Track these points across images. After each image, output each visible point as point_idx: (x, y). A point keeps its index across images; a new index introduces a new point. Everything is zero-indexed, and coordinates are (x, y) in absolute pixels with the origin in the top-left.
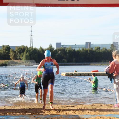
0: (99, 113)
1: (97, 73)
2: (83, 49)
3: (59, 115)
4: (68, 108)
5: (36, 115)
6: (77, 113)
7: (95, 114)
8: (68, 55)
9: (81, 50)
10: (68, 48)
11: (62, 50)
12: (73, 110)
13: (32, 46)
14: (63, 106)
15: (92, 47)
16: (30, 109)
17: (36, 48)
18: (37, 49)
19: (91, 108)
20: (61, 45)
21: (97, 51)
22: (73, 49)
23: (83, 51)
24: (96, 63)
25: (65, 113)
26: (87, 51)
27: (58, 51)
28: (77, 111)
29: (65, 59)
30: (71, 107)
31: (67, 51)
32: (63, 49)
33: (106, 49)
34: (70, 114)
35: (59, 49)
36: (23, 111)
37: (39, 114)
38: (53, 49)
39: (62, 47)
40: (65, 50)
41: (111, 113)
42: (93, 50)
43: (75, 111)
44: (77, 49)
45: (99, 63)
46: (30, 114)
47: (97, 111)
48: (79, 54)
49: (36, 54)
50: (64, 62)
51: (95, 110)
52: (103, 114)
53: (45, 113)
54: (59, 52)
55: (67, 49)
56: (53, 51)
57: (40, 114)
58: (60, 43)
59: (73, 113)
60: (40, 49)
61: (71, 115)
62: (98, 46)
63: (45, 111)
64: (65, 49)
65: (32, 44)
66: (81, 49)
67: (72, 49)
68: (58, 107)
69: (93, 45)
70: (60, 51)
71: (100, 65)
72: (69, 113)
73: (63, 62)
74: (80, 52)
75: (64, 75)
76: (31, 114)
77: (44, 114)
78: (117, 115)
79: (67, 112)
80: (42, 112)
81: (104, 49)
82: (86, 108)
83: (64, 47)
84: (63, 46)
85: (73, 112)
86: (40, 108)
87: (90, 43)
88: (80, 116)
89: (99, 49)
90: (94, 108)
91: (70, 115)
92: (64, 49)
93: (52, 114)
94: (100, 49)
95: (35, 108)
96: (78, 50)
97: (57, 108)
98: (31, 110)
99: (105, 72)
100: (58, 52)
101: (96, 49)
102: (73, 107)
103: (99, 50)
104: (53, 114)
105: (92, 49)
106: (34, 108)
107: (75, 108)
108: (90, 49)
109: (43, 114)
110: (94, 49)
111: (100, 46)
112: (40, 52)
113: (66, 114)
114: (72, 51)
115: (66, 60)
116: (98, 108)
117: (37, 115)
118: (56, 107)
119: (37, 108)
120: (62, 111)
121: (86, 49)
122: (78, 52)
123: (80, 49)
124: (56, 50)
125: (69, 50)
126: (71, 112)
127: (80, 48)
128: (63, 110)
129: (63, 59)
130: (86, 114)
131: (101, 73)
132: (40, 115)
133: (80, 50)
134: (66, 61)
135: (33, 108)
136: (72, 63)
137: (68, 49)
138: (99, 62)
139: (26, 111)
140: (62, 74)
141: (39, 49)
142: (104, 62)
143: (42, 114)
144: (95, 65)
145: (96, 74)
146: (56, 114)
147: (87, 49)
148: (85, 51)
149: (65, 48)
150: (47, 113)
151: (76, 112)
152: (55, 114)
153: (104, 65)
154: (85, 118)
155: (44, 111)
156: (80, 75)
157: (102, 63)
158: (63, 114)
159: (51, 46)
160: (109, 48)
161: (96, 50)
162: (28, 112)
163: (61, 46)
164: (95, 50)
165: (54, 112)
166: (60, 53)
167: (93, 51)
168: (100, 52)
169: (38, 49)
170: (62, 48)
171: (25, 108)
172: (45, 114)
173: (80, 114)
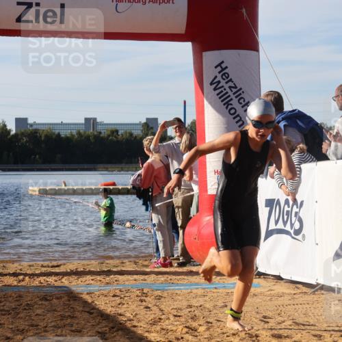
0: (116, 281)
1: (111, 187)
2: (79, 133)
3: (22, 286)
4: (44, 270)
6: (65, 281)
7: (108, 283)
8: (43, 146)
10: (43, 131)
11: (29, 135)
12: (56, 274)
14: (33, 266)
15: (99, 128)
19: (99, 270)
20: (27, 124)
21: (111, 138)
22: (57, 132)
23: (78, 137)
24: (109, 166)
25: (37, 283)
26: (88, 138)
27: (20, 136)
28: (65, 277)
29: (37, 156)
30: (52, 267)
31: (43, 138)
32: (31, 132)
33: (131, 134)
34: (50, 283)
35: (22, 134)
38: (9, 132)
39: (30, 128)
40: (37, 136)
41: (145, 280)
42: (102, 135)
43: (61, 277)
44: (64, 133)
45: (117, 166)
47: (112, 276)
48: (71, 144)
50: (34, 162)
51: (109, 273)
52: (127, 283)
54: (23, 139)
55: (41, 132)
56: (9, 137)
58: (26, 119)
59: (56, 281)
61: (52, 287)
62: (113, 128)
64: (37, 133)
66: (74, 132)
67: (54, 133)
68: (21, 267)
69: (102, 124)
70: (25, 136)
71: (119, 171)
72: (47, 281)
74: (73, 141)
75: (34, 193)
78: (159, 283)
79: (42, 279)
81: (128, 135)
82: (87, 270)
83: (35, 127)
84: (31, 125)
85: (56, 278)
87: (95, 119)
88: (74, 289)
89: (115, 134)
90: (106, 269)
91: (49, 286)
92: (36, 131)
93: (5, 285)
94: (117, 134)
96: (68, 135)
97: (18, 271)
99: (129, 187)
100: (20, 139)
101: (109, 133)
102: (58, 266)
103: (115, 137)
104: (9, 284)
105: (100, 133)
107: (62, 269)
108: (96, 133)
110: (104, 134)
111: (118, 128)
113: (38, 285)
114: (54, 137)
115: (40, 158)
116: (115, 269)
118: (16, 269)
120: (30, 278)
121: (85, 132)
122: (68, 140)
123: (71, 132)
124: (16, 135)
125: (46, 136)
126: (51, 280)
128: (32, 276)
129: (33, 157)
130: (87, 282)
131: (120, 187)
133: (72, 135)
134: (40, 161)
136: (53, 166)
137: (45, 133)
138: (115, 163)
140: (31, 190)
142: (127, 163)
144: (107, 169)
145: (110, 190)
146: (15, 283)
147: (87, 133)
148: (83, 138)
151: (63, 280)
152: (13, 285)
153: (128, 171)
154: (85, 293)
156: (74, 192)
157: (123, 165)
158: (33, 285)
159: (5, 126)
160: (137, 132)
161: (109, 136)
163: (28, 126)
164: (106, 136)
165: (12, 280)
166: (26, 142)
167: (103, 139)
168: (118, 141)
173: (73, 283)
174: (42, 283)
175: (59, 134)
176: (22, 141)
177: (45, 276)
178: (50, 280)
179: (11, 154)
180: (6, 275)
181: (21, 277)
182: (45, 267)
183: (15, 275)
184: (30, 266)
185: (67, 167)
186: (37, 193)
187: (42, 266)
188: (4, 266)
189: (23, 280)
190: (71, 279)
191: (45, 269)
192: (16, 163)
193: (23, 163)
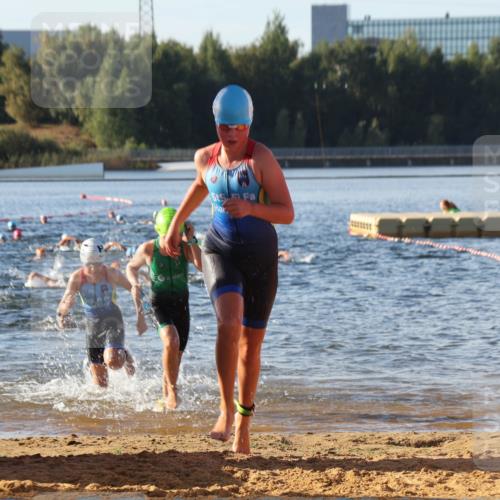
3: (336, 496)
4: (395, 452)
5: (186, 495)
6: (456, 487)
8: (391, 89)
9: (482, 57)
10: (393, 42)
11: (351, 56)
13: (148, 30)
14: (364, 442)
16: (144, 454)
17: (175, 44)
18: (182, 53)
20: (346, 24)
22: (432, 46)
25: (378, 488)
27: (324, 64)
29: (374, 123)
30: (419, 445)
31: (391, 67)
32: (358, 49)
34: (413, 489)
35: (332, 53)
36: (105, 471)
37: (207, 494)
38: (292, 50)
39: (355, 37)
40: (374, 59)
43: (445, 473)
44: (455, 50)
46: (149, 493)
48: (474, 82)
49: (175, 86)
50: (365, 139)
53: (248, 484)
54: (335, 71)
55: (385, 47)
56: (293, 65)
57: (211, 489)
58: (343, 9)
59: (431, 485)
60: (204, 48)
63: (247, 473)
65: (147, 18)
66: (485, 47)
67: (424, 51)
68: (331, 445)
70: (340, 62)
72: (406, 485)
73: (362, 144)
74: (478, 73)
75: (365, 233)
76: (152, 488)
77: (242, 490)
79: (392, 477)
80: (228, 478)
83: (367, 33)
84: (358, 28)
85: (431, 477)
86: (212, 449)
92: (370, 47)
93: (291, 494)
95: (180, 450)
96: (465, 57)
98: (155, 463)
100: (325, 71)
104: (301, 489)
106: (172, 453)
109: (236, 491)
112: (205, 69)
113: (385, 494)
114: (424, 61)
115: (381, 127)
117: (195, 495)
118: (318, 449)
119: (189, 451)
120: (357, 474)
122: (465, 70)
123: (475, 47)
124: (314, 59)
125: (401, 60)
126: (417, 480)
127: (480, 43)
129: (361, 124)
132: (215, 497)
133: (476, 53)
134: (382, 136)
135: (165, 448)
136: (421, 151)
137: (398, 50)
139: (119, 470)
140: (356, 224)
141: (196, 50)
143: (225, 488)
146: (318, 488)
149: (372, 45)
150: (261, 486)
152: (312, 493)
155: (238, 475)
158: (366, 493)
159: (281, 30)
162: (132, 477)
163: (350, 30)
165: (308, 480)
166: (343, 79)
169: (190, 51)
170: (352, 40)
171: (114, 452)
172: (245, 489)
173: (479, 493)
174: (391, 490)
175: (438, 55)
176: (331, 76)
177: (399, 470)
178: (415, 481)
179: (299, 116)
180: (291, 465)
181: (334, 472)
182: (399, 444)
183: (316, 464)
184: (356, 441)
185: (459, 155)
186: (374, 232)
187: (391, 442)
188: (284, 441)
189: (339, 481)
190: (473, 480)
191: (400, 450)
192: (311, 142)
193: (333, 142)
